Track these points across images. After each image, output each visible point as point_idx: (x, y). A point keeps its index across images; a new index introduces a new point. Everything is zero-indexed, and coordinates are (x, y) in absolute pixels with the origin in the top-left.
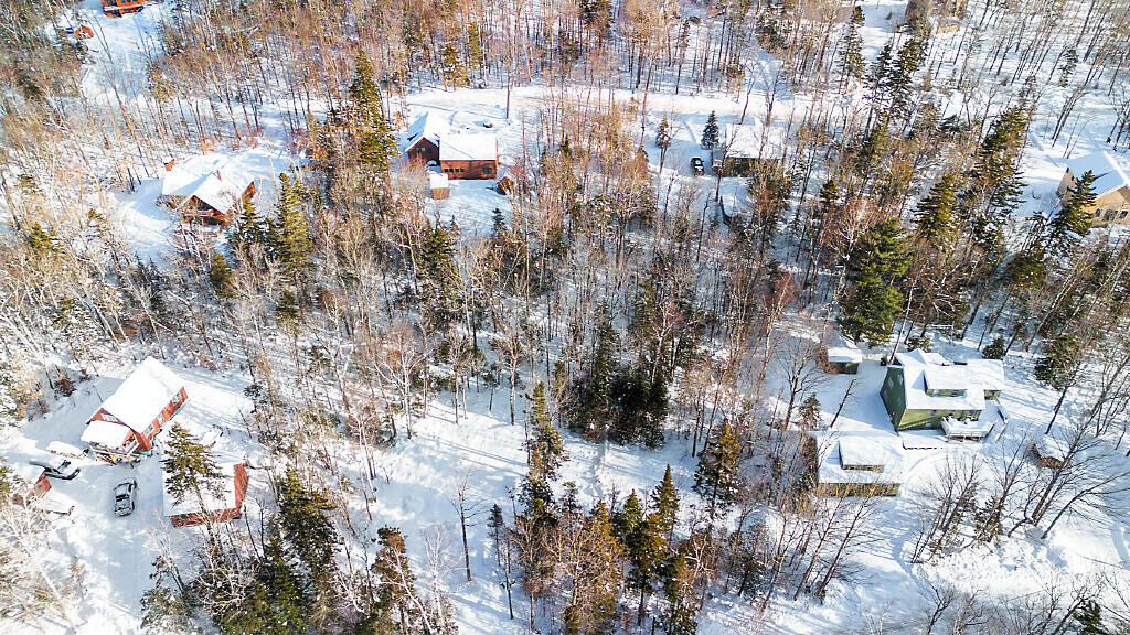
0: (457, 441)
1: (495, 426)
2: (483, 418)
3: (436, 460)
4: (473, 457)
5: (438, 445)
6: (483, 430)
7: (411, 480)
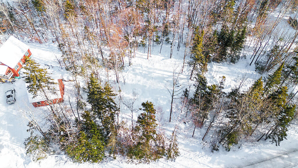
0: (150, 66)
1: (163, 59)
2: (158, 56)
3: (143, 74)
4: (157, 72)
5: (142, 68)
6: (159, 61)
7: (134, 82)
